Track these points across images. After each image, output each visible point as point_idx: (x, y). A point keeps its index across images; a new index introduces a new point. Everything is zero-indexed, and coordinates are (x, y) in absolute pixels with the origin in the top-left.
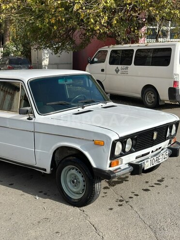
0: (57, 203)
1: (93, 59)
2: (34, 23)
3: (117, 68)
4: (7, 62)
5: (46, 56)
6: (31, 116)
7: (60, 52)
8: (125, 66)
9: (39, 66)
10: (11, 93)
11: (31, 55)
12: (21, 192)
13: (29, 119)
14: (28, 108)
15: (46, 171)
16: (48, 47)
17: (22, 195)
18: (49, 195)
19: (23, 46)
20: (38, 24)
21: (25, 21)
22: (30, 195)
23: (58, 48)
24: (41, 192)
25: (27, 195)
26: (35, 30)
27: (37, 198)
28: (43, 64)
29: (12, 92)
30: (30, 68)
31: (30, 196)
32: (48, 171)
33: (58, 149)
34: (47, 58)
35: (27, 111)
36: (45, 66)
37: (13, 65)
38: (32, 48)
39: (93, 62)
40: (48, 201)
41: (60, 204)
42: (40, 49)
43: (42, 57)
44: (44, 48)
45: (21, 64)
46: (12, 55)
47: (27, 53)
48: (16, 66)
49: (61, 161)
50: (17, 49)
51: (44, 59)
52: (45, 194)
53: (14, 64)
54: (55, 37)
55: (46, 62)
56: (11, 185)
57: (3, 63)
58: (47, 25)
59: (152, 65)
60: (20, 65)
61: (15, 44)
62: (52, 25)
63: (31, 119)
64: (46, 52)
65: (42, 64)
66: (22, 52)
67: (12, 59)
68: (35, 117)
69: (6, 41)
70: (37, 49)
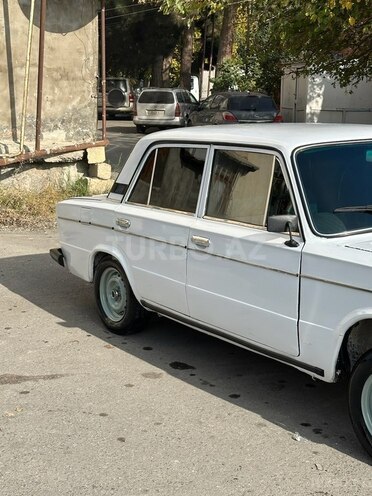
0: (348, 458)
2: (299, 9)
4: (224, 104)
5: (318, 91)
6: (293, 238)
7: (356, 80)
9: (296, 116)
10: (226, 179)
11: (280, 89)
12: (258, 418)
13: (290, 244)
14: (289, 218)
15: (323, 375)
16: (324, 68)
17: (260, 425)
18: (326, 437)
19: (264, 65)
20: (309, 11)
21: (279, 5)
22: (280, 428)
23: (349, 72)
24: (306, 425)
25: (272, 427)
26: (299, 28)
27: (299, 438)
28: (308, 110)
29: (230, 176)
30: (276, 120)
31: (280, 430)
32: (329, 376)
33: (357, 324)
34: (319, 95)
35: (287, 224)
36: (313, 114)
37: (237, 113)
38: (286, 71)
40: (323, 448)
41: (357, 462)
42: (307, 73)
43: (306, 93)
44: (317, 72)
45: (254, 110)
46: (236, 87)
47: (271, 85)
48: (244, 114)
49: (364, 355)
50: (246, 72)
51: (312, 98)
52: (317, 431)
53: (241, 109)
54: (346, 43)
55: (315, 106)
56: (233, 397)
57: (214, 106)
58: (332, 15)
60: (252, 113)
61: (245, 62)
62: (344, 15)
63: (296, 245)
64: (318, 80)
65: (304, 110)
66: (258, 80)
67: (235, 98)
68: (304, 241)
69: (224, 54)
70: (297, 73)
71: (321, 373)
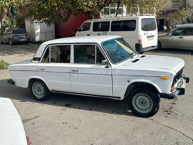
1: (81, 28)
3: (99, 33)
8: (105, 32)
12: (102, 113)
13: (107, 67)
14: (106, 61)
17: (104, 115)
18: (121, 113)
24: (114, 112)
28: (36, 32)
32: (122, 98)
39: (80, 30)
52: (118, 113)
59: (123, 31)
66: (16, 25)
68: (111, 66)
71: (120, 98)
